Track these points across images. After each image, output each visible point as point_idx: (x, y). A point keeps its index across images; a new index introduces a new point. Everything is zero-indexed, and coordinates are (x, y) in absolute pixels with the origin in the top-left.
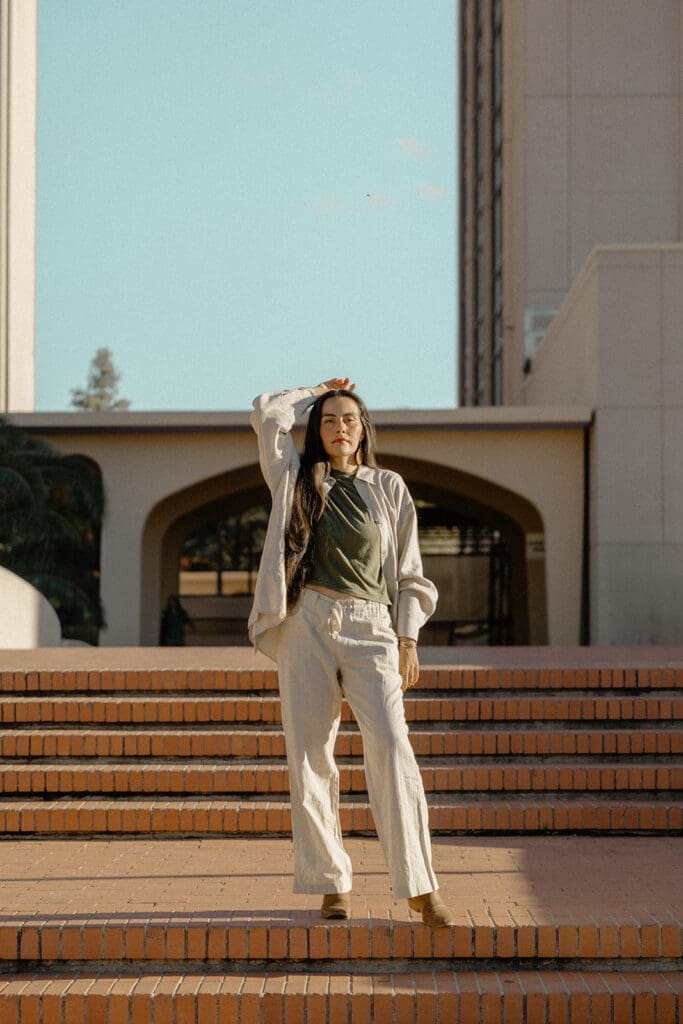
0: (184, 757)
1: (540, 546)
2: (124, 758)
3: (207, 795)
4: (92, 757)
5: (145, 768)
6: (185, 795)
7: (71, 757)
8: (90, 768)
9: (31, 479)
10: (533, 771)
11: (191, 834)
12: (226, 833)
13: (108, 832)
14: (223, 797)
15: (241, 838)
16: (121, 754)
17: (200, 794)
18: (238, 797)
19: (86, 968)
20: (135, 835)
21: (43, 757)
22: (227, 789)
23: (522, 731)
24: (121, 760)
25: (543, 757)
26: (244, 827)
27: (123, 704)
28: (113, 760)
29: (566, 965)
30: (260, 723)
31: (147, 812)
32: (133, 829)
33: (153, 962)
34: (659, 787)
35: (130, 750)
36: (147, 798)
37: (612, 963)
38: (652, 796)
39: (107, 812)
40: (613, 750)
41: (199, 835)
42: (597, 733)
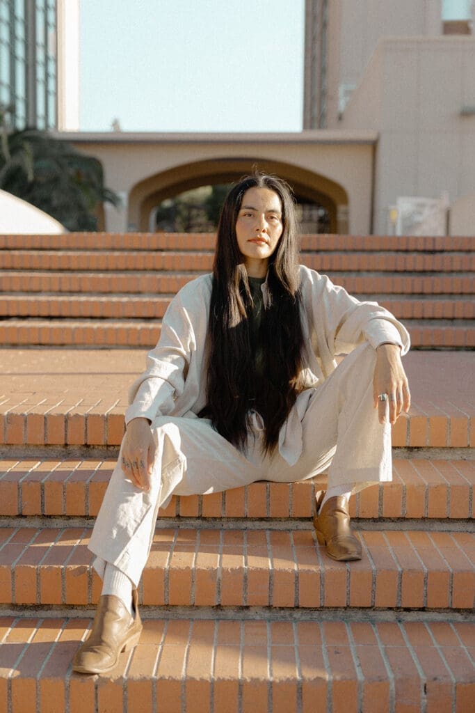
0: (105, 292)
1: (346, 213)
2: (61, 292)
4: (36, 292)
5: (73, 299)
6: (103, 318)
7: (22, 291)
9: (61, 166)
11: (103, 346)
12: (131, 345)
13: (40, 344)
14: (131, 320)
16: (58, 289)
20: (62, 346)
22: (134, 314)
26: (143, 341)
27: (63, 256)
28: (53, 294)
29: (415, 454)
30: (162, 270)
31: (69, 329)
32: (59, 341)
33: (14, 447)
34: (456, 316)
35: (65, 287)
36: (73, 320)
37: (459, 453)
38: (450, 322)
39: (40, 329)
40: (420, 291)
41: (110, 347)
42: (408, 279)
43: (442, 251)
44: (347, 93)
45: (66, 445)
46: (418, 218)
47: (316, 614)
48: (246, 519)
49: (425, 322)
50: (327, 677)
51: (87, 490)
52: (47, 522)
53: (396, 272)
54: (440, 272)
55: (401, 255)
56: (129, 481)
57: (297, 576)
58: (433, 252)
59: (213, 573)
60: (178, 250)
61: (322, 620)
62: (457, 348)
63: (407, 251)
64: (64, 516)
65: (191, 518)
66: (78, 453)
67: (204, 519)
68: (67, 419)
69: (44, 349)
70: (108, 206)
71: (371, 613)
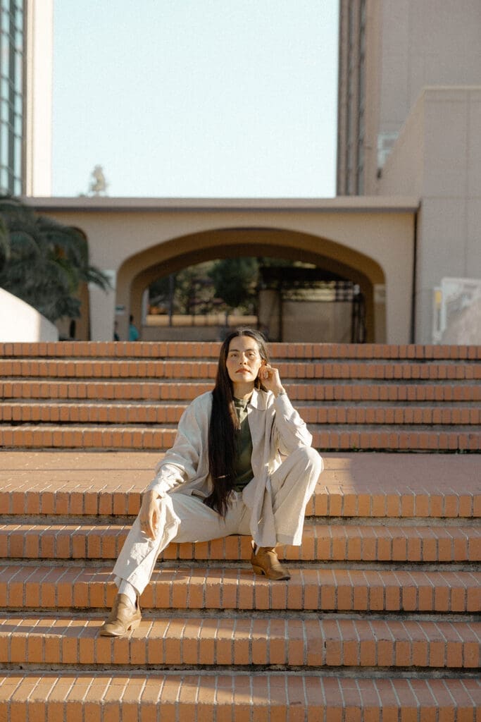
0: (110, 399)
1: (383, 293)
2: (68, 399)
3: (124, 423)
4: (46, 398)
5: (81, 405)
6: (109, 423)
7: (32, 398)
8: (43, 405)
9: (37, 240)
10: (348, 410)
11: (110, 449)
12: (134, 448)
13: (53, 447)
14: (134, 425)
15: (145, 451)
16: (66, 396)
17: (119, 423)
18: (145, 425)
19: (14, 520)
20: (73, 448)
21: (13, 398)
22: (138, 420)
23: (344, 384)
24: (67, 400)
25: (357, 401)
26: (146, 444)
27: (70, 364)
28: (61, 400)
29: (349, 521)
30: (164, 378)
31: (80, 433)
32: (70, 445)
33: (60, 517)
34: (434, 422)
35: (73, 394)
36: (81, 425)
37: (381, 521)
38: (429, 428)
39: (53, 433)
40: (404, 398)
41: (116, 449)
42: (394, 386)
43: (432, 359)
44: (388, 144)
45: (98, 515)
46: (466, 302)
47: (267, 615)
48: (224, 561)
49: (406, 427)
50: (267, 638)
51: (117, 541)
52: (89, 563)
53: (385, 379)
54: (427, 379)
55: (393, 363)
56: (143, 532)
57: (254, 588)
58: (423, 360)
59: (201, 586)
60: (177, 358)
61: (270, 618)
62: (432, 451)
63: (398, 359)
64: (101, 558)
65: (187, 560)
66: (107, 521)
67: (196, 561)
68: (99, 496)
69: (57, 452)
70: (92, 287)
71: (302, 614)
